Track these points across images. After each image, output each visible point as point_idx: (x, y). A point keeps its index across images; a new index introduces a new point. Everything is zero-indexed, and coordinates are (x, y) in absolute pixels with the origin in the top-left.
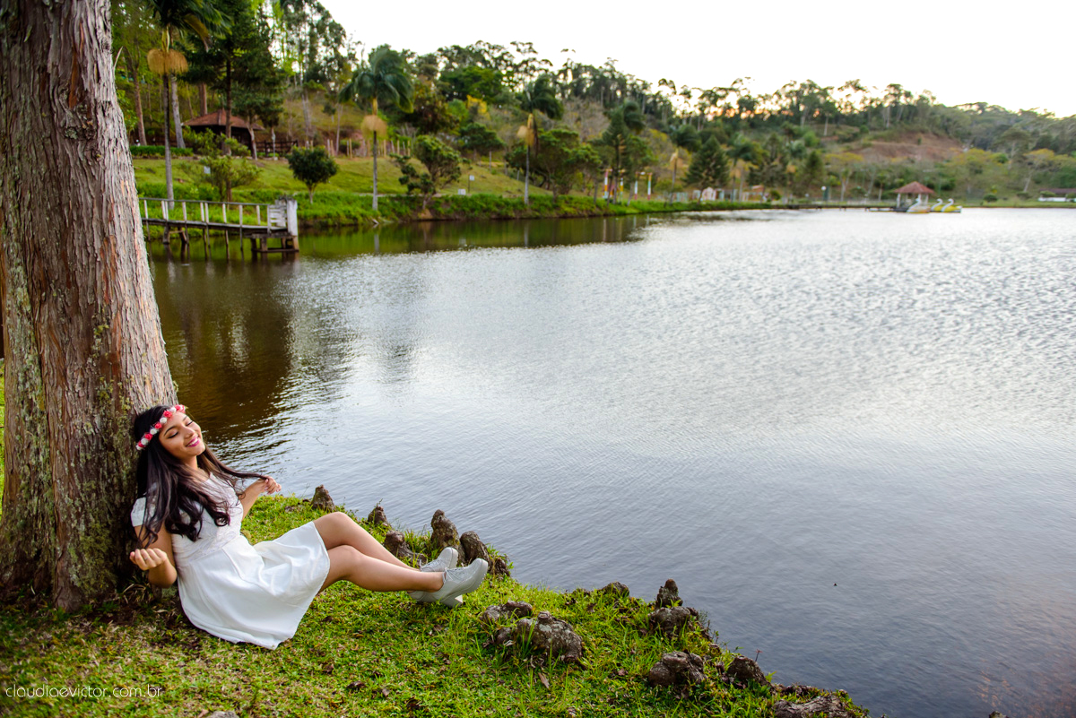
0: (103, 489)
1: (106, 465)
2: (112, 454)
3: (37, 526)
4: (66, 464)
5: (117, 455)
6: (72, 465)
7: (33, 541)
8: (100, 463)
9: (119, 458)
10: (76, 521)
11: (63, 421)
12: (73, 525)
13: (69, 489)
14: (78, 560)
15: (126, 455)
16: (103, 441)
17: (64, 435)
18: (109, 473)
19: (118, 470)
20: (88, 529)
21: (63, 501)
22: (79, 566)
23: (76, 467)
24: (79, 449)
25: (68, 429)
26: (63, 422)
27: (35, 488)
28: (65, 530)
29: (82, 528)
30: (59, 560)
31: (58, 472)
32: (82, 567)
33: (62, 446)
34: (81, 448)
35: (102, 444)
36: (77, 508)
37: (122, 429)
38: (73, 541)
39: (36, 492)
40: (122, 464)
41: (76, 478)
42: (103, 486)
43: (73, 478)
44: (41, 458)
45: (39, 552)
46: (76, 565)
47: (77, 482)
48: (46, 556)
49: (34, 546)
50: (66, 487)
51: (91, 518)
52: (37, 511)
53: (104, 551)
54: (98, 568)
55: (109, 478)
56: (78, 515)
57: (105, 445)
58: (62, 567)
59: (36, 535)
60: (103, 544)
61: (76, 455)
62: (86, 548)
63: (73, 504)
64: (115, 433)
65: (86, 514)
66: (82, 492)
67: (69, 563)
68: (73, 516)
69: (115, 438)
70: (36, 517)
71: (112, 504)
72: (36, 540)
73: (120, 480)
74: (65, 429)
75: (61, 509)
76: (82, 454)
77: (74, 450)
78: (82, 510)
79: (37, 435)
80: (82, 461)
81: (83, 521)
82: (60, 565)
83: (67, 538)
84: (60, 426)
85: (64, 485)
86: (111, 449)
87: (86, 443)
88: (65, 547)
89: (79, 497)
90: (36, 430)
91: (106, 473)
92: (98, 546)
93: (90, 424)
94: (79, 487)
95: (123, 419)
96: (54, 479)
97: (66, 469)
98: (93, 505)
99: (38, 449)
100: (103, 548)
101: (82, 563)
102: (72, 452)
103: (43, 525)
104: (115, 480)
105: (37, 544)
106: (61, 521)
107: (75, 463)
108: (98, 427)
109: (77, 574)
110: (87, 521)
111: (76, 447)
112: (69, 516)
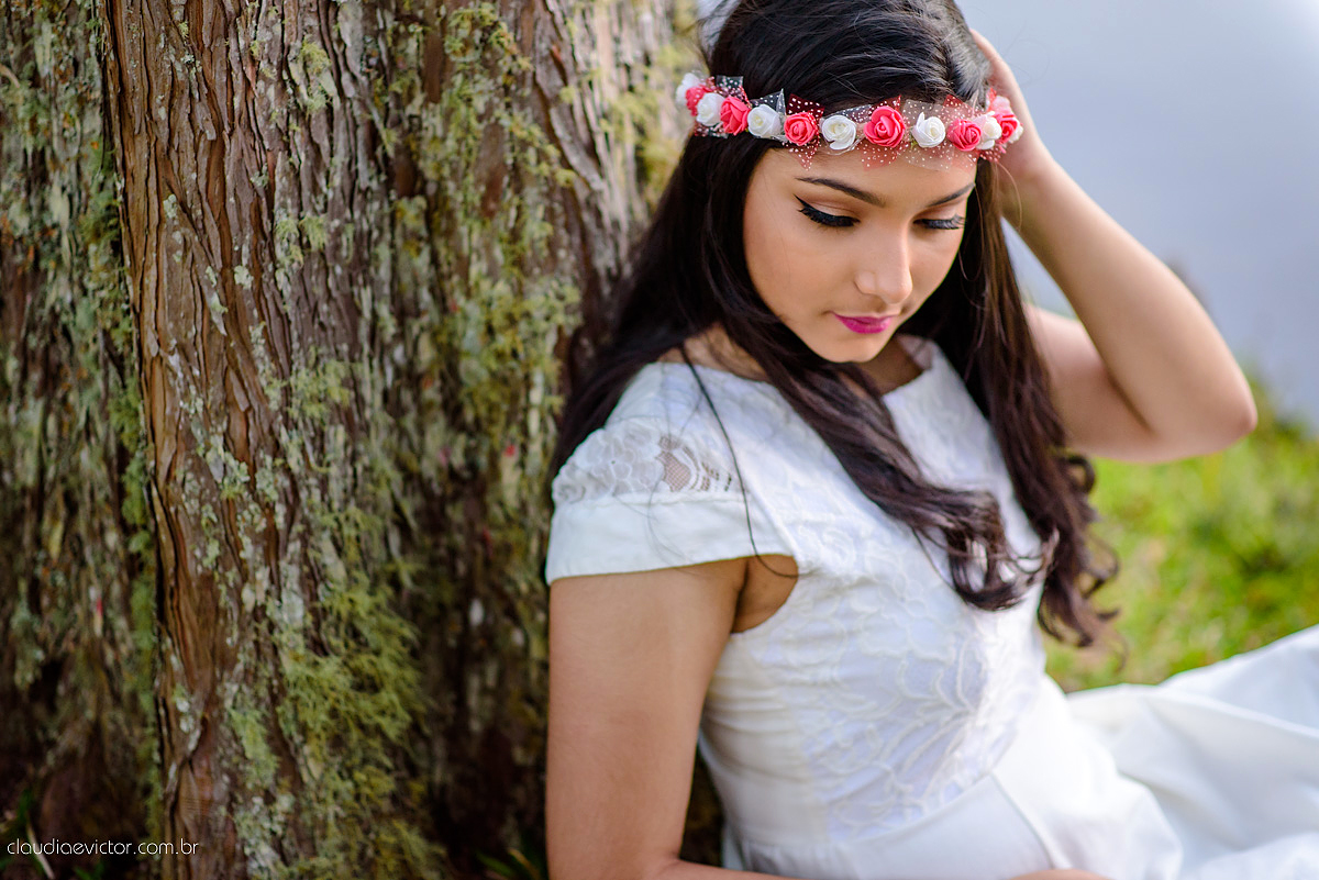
0: (373, 397)
1: (384, 273)
2: (412, 212)
3: (39, 542)
4: (211, 274)
5: (437, 213)
6: (243, 277)
7: (22, 614)
8: (362, 264)
9: (449, 233)
10: (262, 575)
11: (196, 33)
12: (249, 597)
13: (228, 402)
14: (279, 773)
15: (486, 213)
16: (374, 138)
17: (202, 113)
18: (404, 312)
19: (441, 299)
20: (318, 614)
21: (200, 467)
22: (284, 802)
23: (258, 293)
24: (270, 190)
25: (220, 79)
26: (198, 49)
27: (25, 354)
28: (212, 614)
29: (292, 611)
30: (188, 763)
31: (174, 309)
32: (297, 809)
33: (191, 174)
34: (281, 183)
35: (371, 156)
36: (268, 510)
37: (468, 76)
38: (250, 676)
39: (35, 377)
40: (464, 266)
41: (259, 350)
42: (374, 381)
43: (246, 346)
44: (59, 208)
45: (53, 670)
46: (269, 799)
47: (265, 367)
48: (88, 696)
49: (29, 633)
50: (215, 393)
51: (328, 556)
52: (42, 471)
53: (392, 730)
54: (362, 817)
55: (401, 336)
56: (272, 543)
57: (384, 166)
58: (208, 804)
59: (35, 588)
60: (388, 696)
61: (258, 226)
62: (317, 718)
63: (251, 485)
64: (433, 97)
65: (304, 538)
66: (289, 423)
67: (236, 784)
68: (249, 551)
69: (433, 121)
70: (39, 495)
71: (411, 478)
72: (35, 607)
73: (450, 356)
74: (203, 78)
75: (192, 506)
76: (286, 222)
77: (247, 199)
78: (291, 519)
79: (35, 80)
80: (288, 255)
81: (291, 573)
82: (193, 789)
83: (224, 660)
84: (178, 62)
85: (203, 385)
86: (413, 183)
87: (301, 156)
88: (213, 701)
89: (278, 450)
90: (28, 54)
91: (384, 311)
92: (366, 704)
93: (321, 60)
94: (275, 395)
95: (476, 23)
96: (151, 347)
97: (214, 301)
98: (336, 489)
99: (39, 155)
100: (390, 712)
101: (297, 785)
102: (238, 206)
103: (72, 542)
104: (427, 353)
105: (42, 630)
106: (194, 569)
107: (256, 269)
108: (356, 67)
109: (278, 846)
110: (313, 577)
111: (259, 181)
112: (231, 546)
